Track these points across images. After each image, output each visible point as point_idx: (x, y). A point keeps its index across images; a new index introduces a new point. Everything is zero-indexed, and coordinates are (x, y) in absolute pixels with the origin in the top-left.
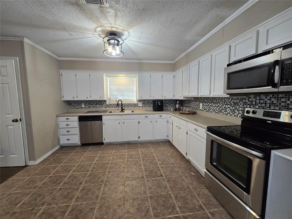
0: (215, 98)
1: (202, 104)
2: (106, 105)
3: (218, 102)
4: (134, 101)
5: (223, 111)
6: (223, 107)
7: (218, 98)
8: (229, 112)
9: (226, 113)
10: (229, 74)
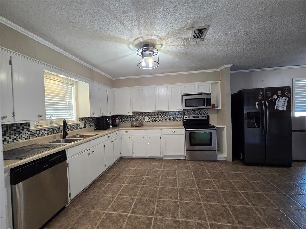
0: (160, 112)
1: (147, 117)
2: (29, 133)
3: (163, 114)
4: (72, 121)
5: (168, 119)
6: (168, 117)
7: (163, 112)
8: (172, 119)
9: (170, 120)
10: (186, 100)
